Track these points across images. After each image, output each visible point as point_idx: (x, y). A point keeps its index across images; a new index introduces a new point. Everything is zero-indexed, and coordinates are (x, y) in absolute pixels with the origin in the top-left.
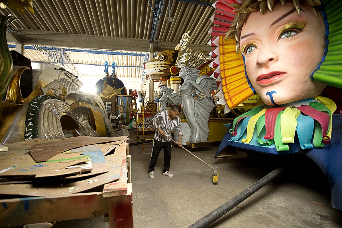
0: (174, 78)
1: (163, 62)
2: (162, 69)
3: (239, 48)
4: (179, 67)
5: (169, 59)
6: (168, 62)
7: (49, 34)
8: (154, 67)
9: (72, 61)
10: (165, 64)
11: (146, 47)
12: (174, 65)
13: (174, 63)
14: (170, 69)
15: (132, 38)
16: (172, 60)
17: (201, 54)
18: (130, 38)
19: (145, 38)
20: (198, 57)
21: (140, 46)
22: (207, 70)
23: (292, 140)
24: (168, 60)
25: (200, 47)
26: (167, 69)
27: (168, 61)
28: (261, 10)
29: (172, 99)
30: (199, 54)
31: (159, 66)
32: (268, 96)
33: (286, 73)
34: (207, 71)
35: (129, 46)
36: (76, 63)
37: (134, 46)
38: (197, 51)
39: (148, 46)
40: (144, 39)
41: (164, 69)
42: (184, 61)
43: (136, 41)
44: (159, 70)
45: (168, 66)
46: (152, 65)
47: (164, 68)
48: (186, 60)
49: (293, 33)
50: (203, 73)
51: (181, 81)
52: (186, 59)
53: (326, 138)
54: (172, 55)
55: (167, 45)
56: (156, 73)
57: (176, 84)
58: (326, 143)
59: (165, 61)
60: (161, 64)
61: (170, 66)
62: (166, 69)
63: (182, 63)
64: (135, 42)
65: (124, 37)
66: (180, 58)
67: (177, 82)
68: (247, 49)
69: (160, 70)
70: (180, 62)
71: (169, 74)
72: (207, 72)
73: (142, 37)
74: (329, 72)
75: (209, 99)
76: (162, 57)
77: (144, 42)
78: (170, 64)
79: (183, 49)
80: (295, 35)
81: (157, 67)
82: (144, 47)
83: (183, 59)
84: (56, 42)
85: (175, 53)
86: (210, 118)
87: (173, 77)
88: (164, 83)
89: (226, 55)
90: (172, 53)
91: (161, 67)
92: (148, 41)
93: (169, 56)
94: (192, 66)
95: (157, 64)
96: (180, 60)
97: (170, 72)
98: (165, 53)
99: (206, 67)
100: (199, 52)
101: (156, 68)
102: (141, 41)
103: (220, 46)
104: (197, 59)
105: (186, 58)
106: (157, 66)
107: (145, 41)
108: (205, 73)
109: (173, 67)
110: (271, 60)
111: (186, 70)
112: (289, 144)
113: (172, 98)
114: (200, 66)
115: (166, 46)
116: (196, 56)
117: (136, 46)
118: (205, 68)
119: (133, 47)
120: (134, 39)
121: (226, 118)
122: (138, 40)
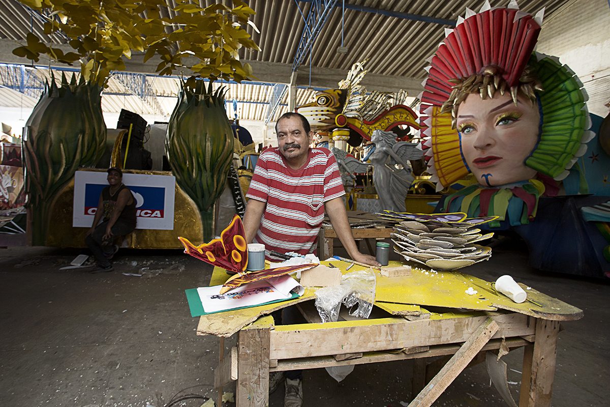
0: (340, 132)
1: (325, 108)
2: (323, 118)
3: (455, 124)
4: (348, 116)
5: (333, 102)
6: (331, 107)
7: (137, 55)
8: (312, 115)
9: (154, 92)
10: (328, 111)
11: (285, 76)
12: (341, 113)
13: (340, 109)
14: (334, 119)
15: (265, 60)
16: (338, 105)
17: (381, 96)
18: (260, 62)
19: (285, 61)
20: (377, 100)
21: (277, 75)
22: (390, 121)
23: (503, 218)
24: (331, 105)
25: (372, 77)
26: (331, 118)
27: (333, 106)
28: (481, 94)
29: (345, 166)
30: (378, 95)
31: (320, 114)
32: (484, 177)
33: (502, 158)
34: (388, 122)
35: (258, 74)
36: (160, 96)
37: (266, 74)
38: (375, 92)
39: (288, 75)
40: (282, 62)
41: (326, 119)
42: (357, 107)
43: (270, 66)
44: (319, 121)
45: (332, 113)
46: (308, 111)
47: (328, 118)
48: (360, 107)
49: (510, 122)
50: (383, 124)
51: (349, 136)
52: (360, 105)
53: (531, 217)
54: (338, 97)
55: (320, 73)
56: (314, 124)
57: (342, 140)
58: (531, 221)
59: (327, 106)
60: (322, 111)
61: (336, 113)
62: (329, 118)
63: (352, 110)
64: (268, 67)
65: (251, 60)
66: (350, 102)
67: (344, 137)
68: (465, 129)
69: (320, 119)
70: (349, 108)
71: (334, 126)
72: (390, 124)
73: (279, 60)
74: (539, 160)
75: (408, 171)
76: (323, 99)
77: (282, 67)
78: (336, 111)
79: (356, 90)
80: (512, 123)
81: (317, 115)
82: (282, 76)
83: (354, 104)
84: (147, 67)
85: (342, 94)
86: (408, 194)
87: (338, 130)
88: (324, 138)
89: (440, 128)
90: (338, 93)
91: (322, 115)
92: (288, 66)
93: (334, 99)
94: (366, 114)
95: (317, 111)
96: (351, 105)
97: (335, 124)
98: (328, 93)
99: (387, 115)
100: (378, 94)
101: (314, 117)
102: (278, 65)
103: (432, 118)
104: (375, 103)
105: (359, 103)
106: (317, 113)
107: (284, 66)
108: (386, 125)
109: (340, 116)
110: (489, 145)
111: (380, 135)
112: (501, 222)
113: (346, 164)
114: (380, 115)
115: (318, 75)
116: (373, 99)
117: (270, 74)
118: (387, 117)
119: (265, 76)
120: (266, 62)
121: (425, 194)
122: (272, 65)
